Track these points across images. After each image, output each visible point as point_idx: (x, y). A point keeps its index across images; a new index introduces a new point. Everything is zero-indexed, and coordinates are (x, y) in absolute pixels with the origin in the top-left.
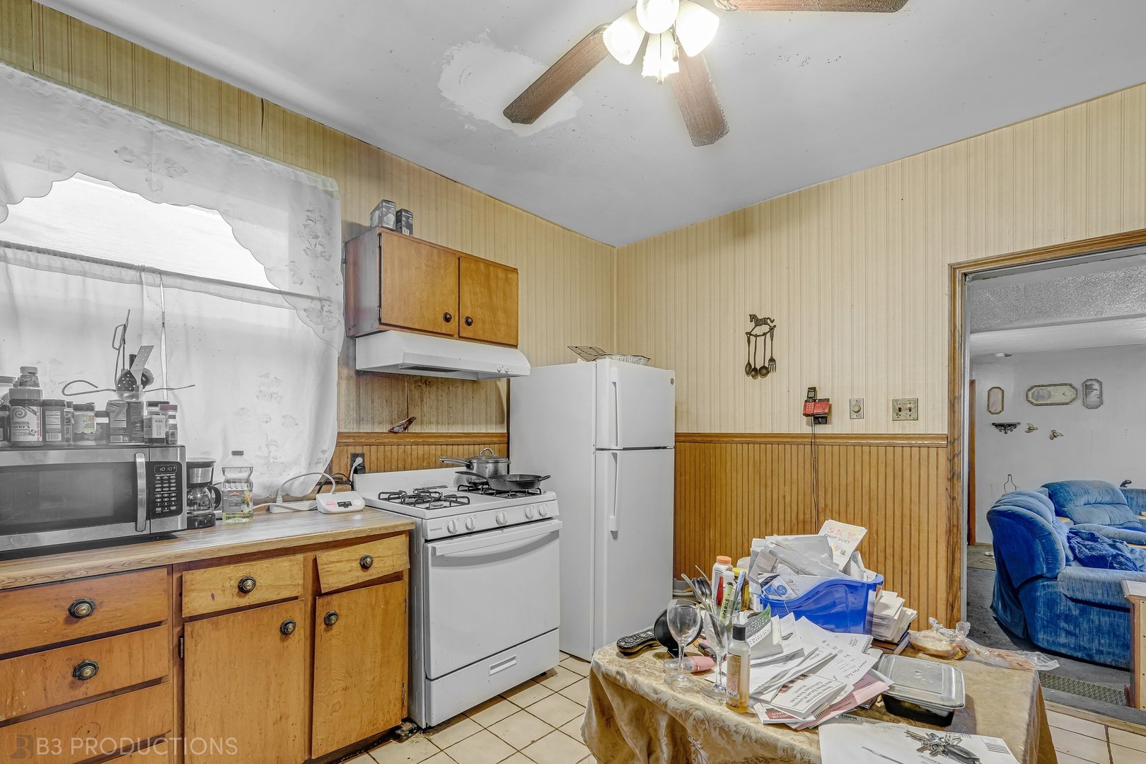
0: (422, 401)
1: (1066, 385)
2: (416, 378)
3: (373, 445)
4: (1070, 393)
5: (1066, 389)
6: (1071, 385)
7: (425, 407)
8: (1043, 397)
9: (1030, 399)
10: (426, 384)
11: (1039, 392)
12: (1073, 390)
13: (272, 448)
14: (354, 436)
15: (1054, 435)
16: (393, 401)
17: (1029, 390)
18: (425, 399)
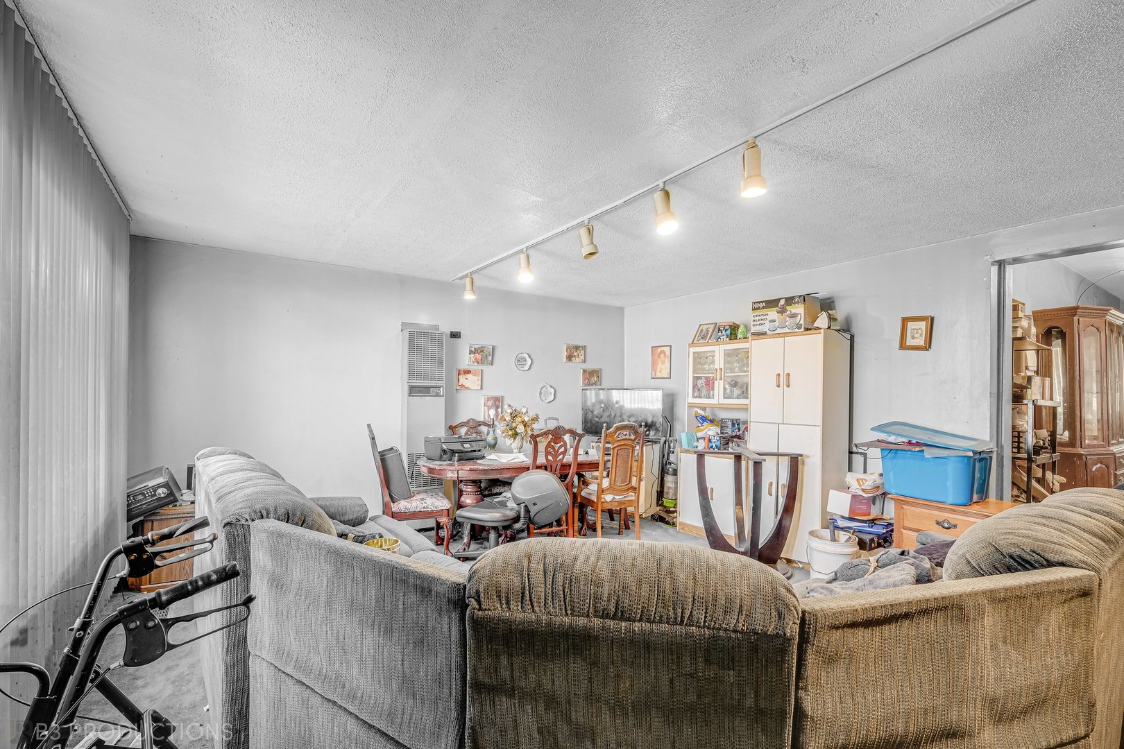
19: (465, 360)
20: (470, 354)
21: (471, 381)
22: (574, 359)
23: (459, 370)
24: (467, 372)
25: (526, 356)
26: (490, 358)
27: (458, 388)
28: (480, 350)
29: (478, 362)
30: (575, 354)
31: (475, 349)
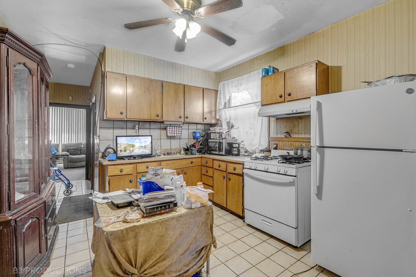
0: (298, 125)
2: (296, 117)
3: (280, 141)
7: (299, 128)
10: (300, 119)
13: (252, 141)
14: (274, 138)
16: (287, 126)
18: (299, 125)
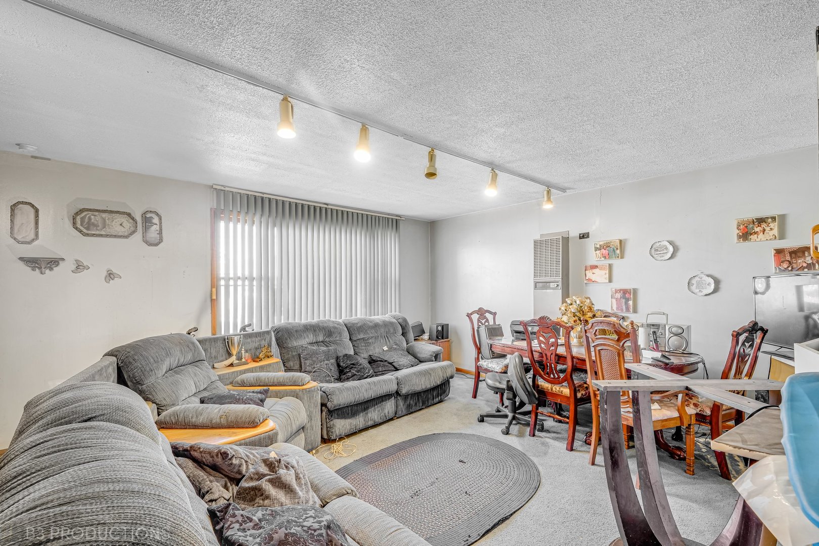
1: (124, 213)
4: (128, 224)
5: (124, 220)
6: (129, 215)
8: (96, 226)
9: (79, 226)
11: (90, 219)
12: (131, 221)
15: (110, 276)
17: (77, 214)
19: (593, 257)
20: (595, 251)
21: (599, 276)
22: (753, 237)
23: (586, 267)
24: (594, 267)
25: (667, 244)
26: (618, 252)
27: (585, 282)
28: (607, 246)
29: (605, 257)
30: (757, 229)
31: (600, 245)
